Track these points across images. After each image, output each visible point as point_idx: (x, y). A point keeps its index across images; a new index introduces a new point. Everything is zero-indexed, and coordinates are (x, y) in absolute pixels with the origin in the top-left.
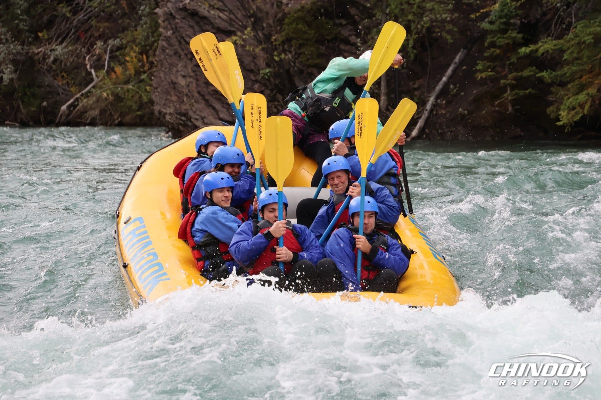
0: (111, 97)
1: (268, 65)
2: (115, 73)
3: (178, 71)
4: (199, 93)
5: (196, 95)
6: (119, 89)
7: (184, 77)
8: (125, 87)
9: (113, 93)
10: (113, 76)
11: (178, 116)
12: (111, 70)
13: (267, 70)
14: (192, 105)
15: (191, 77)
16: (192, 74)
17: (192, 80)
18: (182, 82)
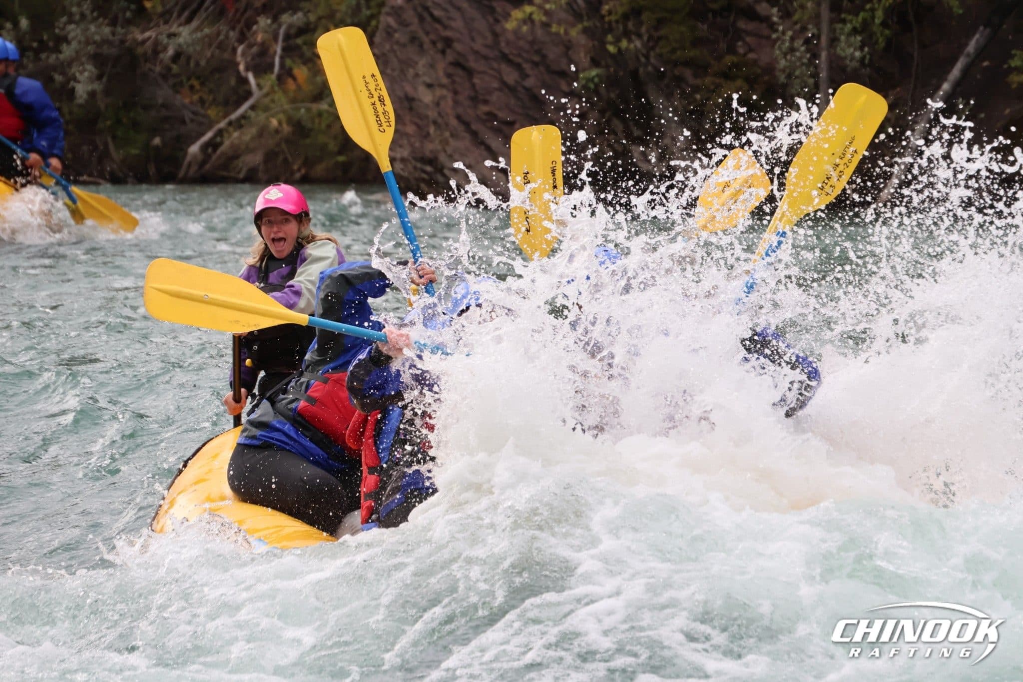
0: (285, 126)
1: (595, 63)
2: (294, 79)
3: (417, 75)
4: (459, 118)
5: (454, 122)
6: (303, 111)
7: (429, 86)
8: (315, 107)
9: (290, 120)
10: (291, 85)
11: (419, 165)
12: (286, 73)
13: (594, 72)
14: (445, 142)
15: (442, 86)
16: (445, 81)
17: (444, 92)
18: (426, 97)
